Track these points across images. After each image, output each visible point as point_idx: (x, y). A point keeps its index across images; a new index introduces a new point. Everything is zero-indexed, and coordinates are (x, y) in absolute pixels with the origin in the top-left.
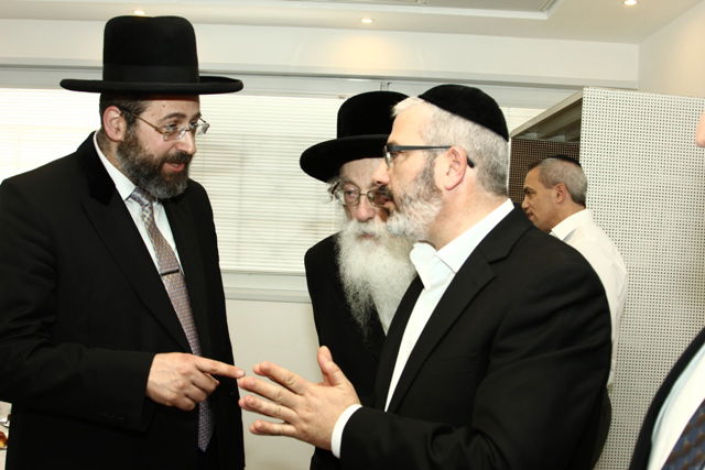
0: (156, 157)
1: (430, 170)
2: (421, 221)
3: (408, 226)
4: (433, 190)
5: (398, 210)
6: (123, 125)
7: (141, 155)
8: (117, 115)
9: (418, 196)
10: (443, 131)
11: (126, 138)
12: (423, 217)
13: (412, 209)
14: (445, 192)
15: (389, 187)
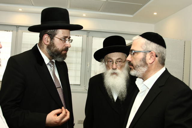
0: (60, 49)
1: (145, 58)
2: (141, 72)
3: (137, 73)
4: (145, 64)
5: (134, 69)
6: (49, 40)
7: (55, 48)
8: (48, 37)
9: (141, 65)
10: (148, 47)
11: (50, 44)
12: (142, 71)
13: (138, 69)
14: (149, 65)
15: (132, 62)
